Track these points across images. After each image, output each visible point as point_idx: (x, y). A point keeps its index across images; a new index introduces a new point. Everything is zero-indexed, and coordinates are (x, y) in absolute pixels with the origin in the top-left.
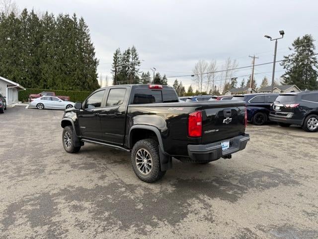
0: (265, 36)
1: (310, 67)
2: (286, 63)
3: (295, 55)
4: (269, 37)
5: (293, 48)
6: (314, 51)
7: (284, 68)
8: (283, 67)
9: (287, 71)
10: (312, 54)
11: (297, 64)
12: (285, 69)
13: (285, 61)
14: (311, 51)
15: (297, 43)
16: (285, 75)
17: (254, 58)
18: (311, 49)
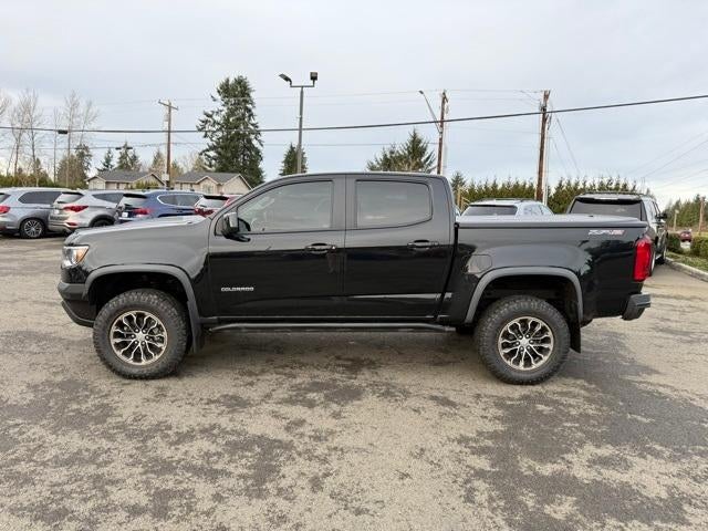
0: (282, 76)
1: (249, 141)
2: (208, 128)
3: (223, 113)
4: (287, 79)
5: (219, 97)
6: (253, 111)
7: (206, 136)
8: (203, 134)
9: (211, 143)
10: (251, 115)
11: (229, 133)
12: (208, 140)
13: (206, 122)
14: (249, 110)
15: (226, 90)
16: (208, 150)
17: (170, 107)
18: (249, 106)
